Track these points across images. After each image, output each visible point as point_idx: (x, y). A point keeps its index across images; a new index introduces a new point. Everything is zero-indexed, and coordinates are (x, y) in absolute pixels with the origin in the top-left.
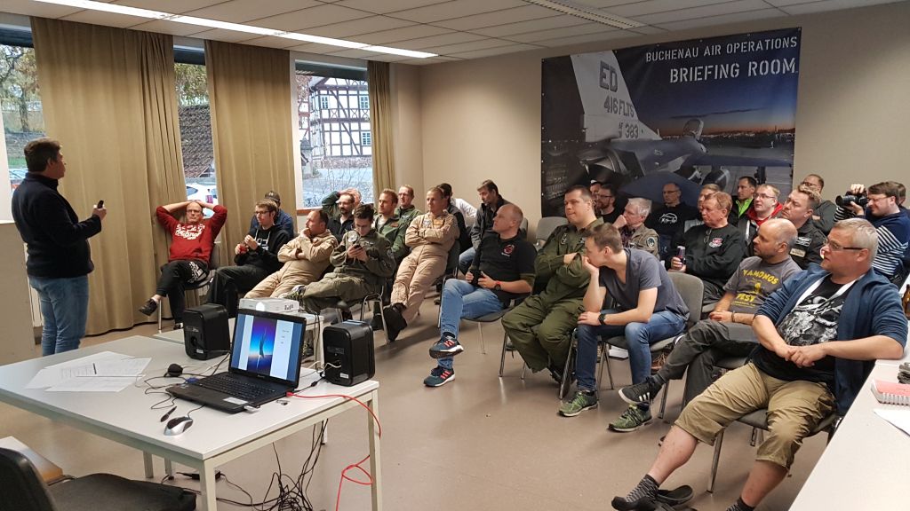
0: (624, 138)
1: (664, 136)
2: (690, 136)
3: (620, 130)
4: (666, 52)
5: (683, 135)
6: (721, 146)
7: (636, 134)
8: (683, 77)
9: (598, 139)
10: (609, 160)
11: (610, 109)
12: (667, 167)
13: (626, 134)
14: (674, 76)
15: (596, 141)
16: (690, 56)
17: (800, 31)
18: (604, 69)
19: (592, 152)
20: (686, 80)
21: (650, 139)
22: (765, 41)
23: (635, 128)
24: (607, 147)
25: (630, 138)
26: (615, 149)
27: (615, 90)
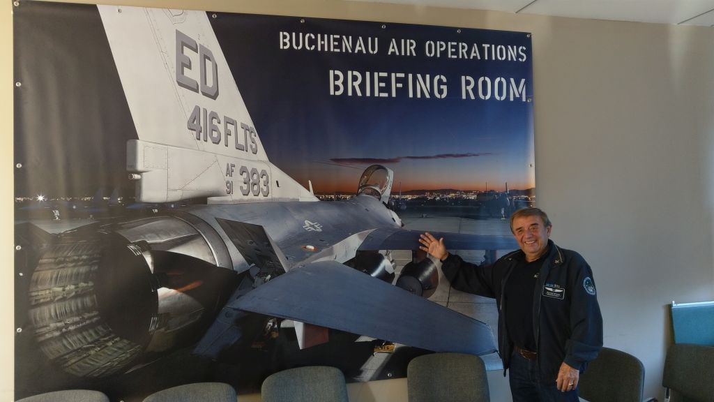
0: (237, 196)
1: (322, 194)
2: (371, 196)
3: (228, 178)
4: (319, 35)
5: (358, 194)
6: (424, 215)
7: (265, 189)
8: (353, 88)
9: (176, 196)
10: (203, 242)
11: (202, 134)
12: (331, 253)
13: (241, 188)
14: (337, 83)
15: (170, 199)
16: (364, 52)
17: (530, 38)
18: (184, 47)
19: (159, 223)
20: (359, 94)
21: (293, 199)
22: (483, 45)
23: (262, 177)
24: (198, 213)
25: (251, 196)
26: (216, 219)
27: (213, 95)
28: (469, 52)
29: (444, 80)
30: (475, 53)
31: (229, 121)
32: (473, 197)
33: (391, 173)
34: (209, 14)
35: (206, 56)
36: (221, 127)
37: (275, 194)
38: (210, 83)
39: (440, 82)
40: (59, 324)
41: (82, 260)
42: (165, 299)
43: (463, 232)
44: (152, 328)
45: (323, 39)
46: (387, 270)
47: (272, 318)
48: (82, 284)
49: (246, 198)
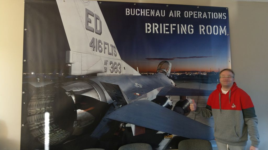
0: (109, 73)
1: (142, 72)
2: (162, 74)
3: (105, 66)
4: (141, 10)
5: (157, 73)
6: (185, 81)
7: (120, 70)
8: (155, 30)
9: (85, 73)
10: (95, 91)
11: (95, 49)
12: (146, 96)
13: (110, 70)
14: (148, 28)
15: (82, 74)
16: (160, 16)
17: (228, 10)
18: (89, 15)
19: (78, 84)
20: (157, 32)
21: (131, 74)
22: (208, 13)
23: (118, 66)
24: (93, 80)
25: (114, 73)
26: (100, 82)
27: (99, 33)
28: (202, 16)
29: (192, 26)
30: (205, 16)
31: (106, 44)
32: (205, 74)
33: (171, 64)
34: (98, 2)
35: (97, 18)
36: (103, 46)
37: (124, 72)
38: (98, 29)
39: (191, 27)
40: (38, 123)
41: (48, 98)
42: (79, 114)
43: (201, 89)
44: (74, 126)
45: (143, 11)
46: (169, 104)
47: (122, 122)
48: (48, 108)
49: (112, 74)
